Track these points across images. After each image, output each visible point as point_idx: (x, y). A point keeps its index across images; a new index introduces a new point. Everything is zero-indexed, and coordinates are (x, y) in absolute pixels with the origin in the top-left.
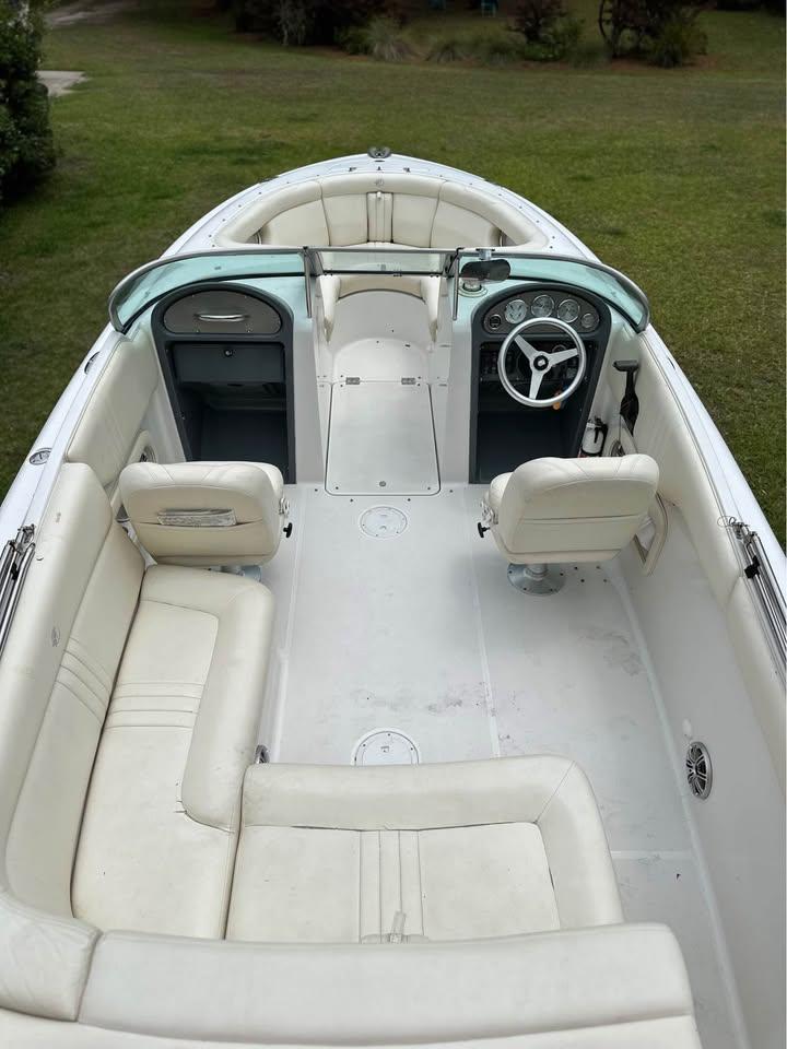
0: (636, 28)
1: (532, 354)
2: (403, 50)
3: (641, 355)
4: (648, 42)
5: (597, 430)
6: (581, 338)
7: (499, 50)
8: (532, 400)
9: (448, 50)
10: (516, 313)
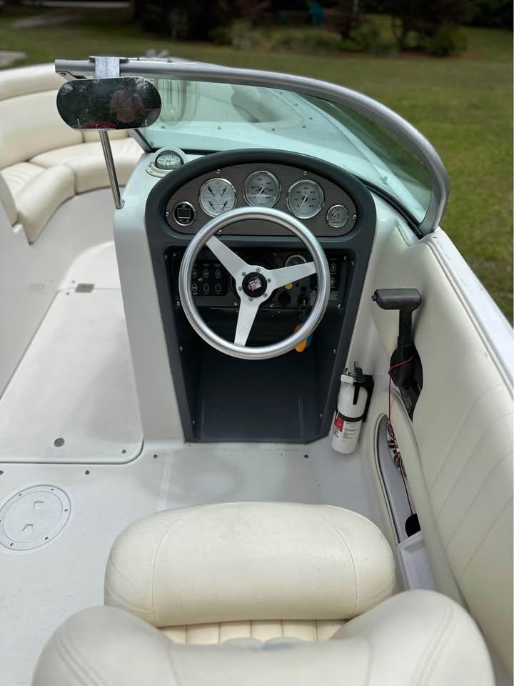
0: (418, 30)
1: (238, 269)
2: (255, 44)
3: (427, 283)
4: (427, 42)
5: (357, 387)
6: (321, 244)
7: (321, 45)
8: (238, 347)
9: (286, 43)
10: (218, 199)
